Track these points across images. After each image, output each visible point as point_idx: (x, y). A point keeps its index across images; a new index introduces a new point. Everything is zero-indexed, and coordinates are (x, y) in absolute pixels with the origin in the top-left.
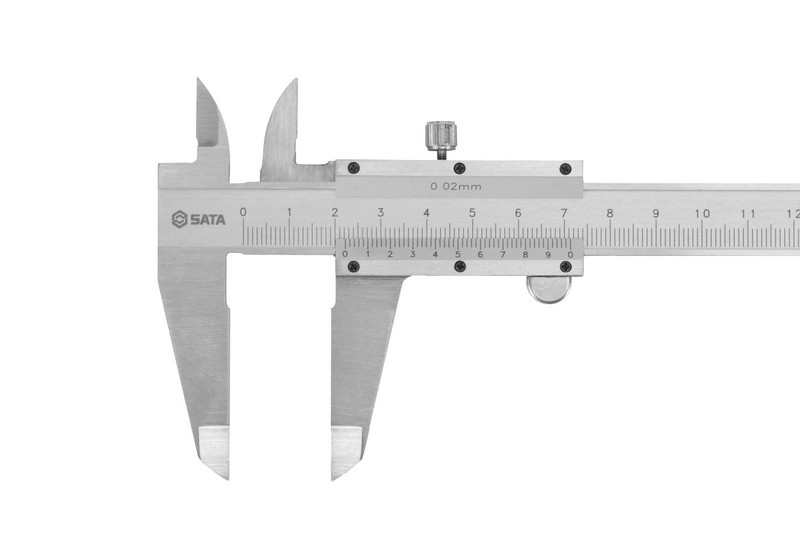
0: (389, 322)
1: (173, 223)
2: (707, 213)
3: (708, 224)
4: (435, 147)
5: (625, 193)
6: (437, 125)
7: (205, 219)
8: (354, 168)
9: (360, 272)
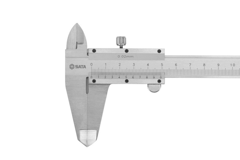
0: (105, 98)
1: (70, 68)
2: (234, 65)
3: (234, 68)
4: (119, 45)
5: (209, 59)
6: (120, 37)
7: (80, 67)
8: (94, 51)
9: (96, 83)
